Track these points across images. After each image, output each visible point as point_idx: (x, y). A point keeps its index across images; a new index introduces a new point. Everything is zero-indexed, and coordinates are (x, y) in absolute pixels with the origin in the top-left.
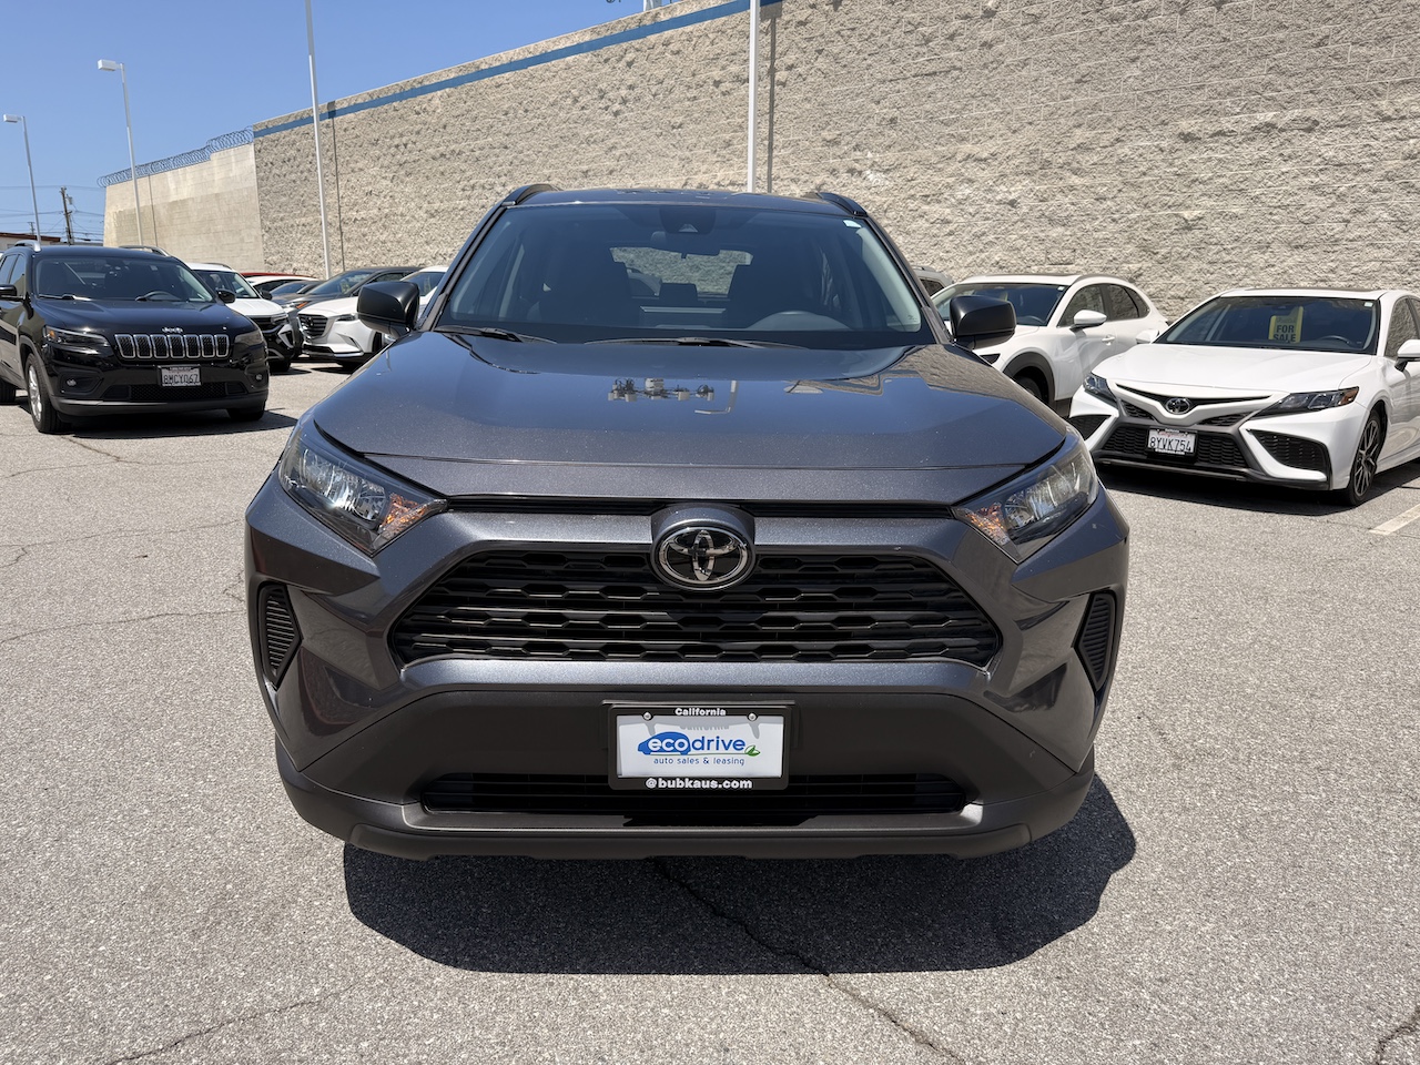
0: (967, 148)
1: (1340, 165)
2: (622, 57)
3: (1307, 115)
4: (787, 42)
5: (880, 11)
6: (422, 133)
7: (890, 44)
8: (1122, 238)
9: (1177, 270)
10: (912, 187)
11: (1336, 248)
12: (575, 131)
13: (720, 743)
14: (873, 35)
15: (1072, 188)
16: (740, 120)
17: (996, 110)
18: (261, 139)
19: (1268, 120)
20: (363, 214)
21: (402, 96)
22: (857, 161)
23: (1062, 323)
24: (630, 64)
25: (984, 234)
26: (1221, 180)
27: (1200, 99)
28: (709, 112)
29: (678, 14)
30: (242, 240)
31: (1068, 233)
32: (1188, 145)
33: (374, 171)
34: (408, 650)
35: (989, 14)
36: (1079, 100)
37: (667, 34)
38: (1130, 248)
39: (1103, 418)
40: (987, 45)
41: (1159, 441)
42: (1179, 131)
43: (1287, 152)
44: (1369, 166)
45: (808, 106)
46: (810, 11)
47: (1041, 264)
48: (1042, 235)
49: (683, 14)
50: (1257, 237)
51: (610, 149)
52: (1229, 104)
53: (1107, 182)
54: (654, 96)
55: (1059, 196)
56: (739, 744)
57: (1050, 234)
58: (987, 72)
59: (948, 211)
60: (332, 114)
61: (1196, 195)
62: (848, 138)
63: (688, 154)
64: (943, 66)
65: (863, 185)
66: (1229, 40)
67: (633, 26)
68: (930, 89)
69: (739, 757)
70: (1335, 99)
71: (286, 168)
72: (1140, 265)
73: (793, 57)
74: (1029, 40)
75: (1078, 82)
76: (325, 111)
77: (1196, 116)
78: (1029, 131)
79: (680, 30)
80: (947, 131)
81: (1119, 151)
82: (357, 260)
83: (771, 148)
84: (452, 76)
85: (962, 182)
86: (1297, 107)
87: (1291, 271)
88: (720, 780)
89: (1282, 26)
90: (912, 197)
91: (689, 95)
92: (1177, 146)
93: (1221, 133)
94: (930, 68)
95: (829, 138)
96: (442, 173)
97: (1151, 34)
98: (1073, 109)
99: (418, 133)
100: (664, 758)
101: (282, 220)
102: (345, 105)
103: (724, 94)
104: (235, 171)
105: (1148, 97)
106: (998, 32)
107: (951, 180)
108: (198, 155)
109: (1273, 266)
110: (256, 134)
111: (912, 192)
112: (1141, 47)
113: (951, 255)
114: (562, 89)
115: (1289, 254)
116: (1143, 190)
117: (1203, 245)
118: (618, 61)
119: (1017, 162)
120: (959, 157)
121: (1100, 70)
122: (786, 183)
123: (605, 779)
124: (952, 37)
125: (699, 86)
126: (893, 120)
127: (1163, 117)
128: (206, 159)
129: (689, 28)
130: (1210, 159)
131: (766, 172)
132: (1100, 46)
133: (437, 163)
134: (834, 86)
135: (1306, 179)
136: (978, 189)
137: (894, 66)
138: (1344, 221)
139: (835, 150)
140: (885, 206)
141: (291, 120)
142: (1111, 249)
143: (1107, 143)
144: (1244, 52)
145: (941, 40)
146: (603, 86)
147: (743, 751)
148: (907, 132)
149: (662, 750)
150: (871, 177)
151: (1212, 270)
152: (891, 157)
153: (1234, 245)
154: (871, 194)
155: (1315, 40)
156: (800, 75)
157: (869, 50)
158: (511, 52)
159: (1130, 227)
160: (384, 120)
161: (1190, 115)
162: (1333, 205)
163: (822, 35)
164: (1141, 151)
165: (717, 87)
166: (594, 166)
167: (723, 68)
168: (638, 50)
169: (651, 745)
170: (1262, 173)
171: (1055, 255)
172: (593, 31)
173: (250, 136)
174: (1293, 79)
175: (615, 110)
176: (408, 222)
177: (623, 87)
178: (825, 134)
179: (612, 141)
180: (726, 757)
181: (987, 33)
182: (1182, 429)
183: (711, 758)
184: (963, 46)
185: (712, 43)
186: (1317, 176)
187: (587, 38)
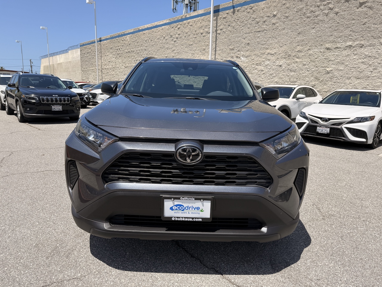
0: (268, 51)
1: (370, 56)
2: (177, 26)
3: (361, 43)
4: (220, 23)
5: (245, 15)
6: (124, 46)
8: (310, 76)
9: (325, 84)
10: (253, 61)
11: (369, 79)
12: (164, 46)
13: (193, 208)
14: (243, 21)
15: (297, 62)
16: (208, 43)
17: (276, 41)
18: (82, 47)
19: (350, 44)
20: (108, 67)
21: (119, 36)
22: (238, 54)
23: (293, 98)
24: (179, 28)
25: (273, 74)
26: (337, 60)
27: (331, 39)
28: (199, 41)
29: (192, 15)
30: (76, 73)
31: (295, 74)
32: (328, 51)
33: (111, 56)
34: (107, 180)
35: (275, 16)
36: (299, 38)
37: (189, 21)
38: (312, 78)
39: (305, 123)
40: (274, 24)
41: (319, 130)
42: (326, 47)
43: (355, 53)
44: (378, 57)
45: (226, 40)
46: (227, 15)
47: (288, 82)
48: (288, 74)
50: (347, 76)
51: (173, 51)
52: (339, 40)
53: (306, 60)
54: (185, 37)
55: (293, 64)
56: (198, 208)
57: (291, 74)
58: (274, 31)
59: (263, 68)
60: (100, 41)
61: (330, 64)
62: (236, 48)
63: (194, 52)
64: (262, 29)
65: (240, 61)
66: (339, 23)
67: (180, 18)
68: (258, 35)
69: (198, 212)
70: (368, 39)
71: (88, 55)
72: (315, 83)
73: (222, 27)
74: (285, 23)
75: (298, 34)
76: (99, 40)
77: (330, 43)
78: (285, 47)
79: (192, 19)
80: (263, 46)
81: (309, 52)
82: (106, 79)
83: (216, 51)
84: (132, 31)
85: (267, 60)
86: (358, 41)
87: (356, 85)
88: (193, 218)
89: (354, 19)
91: (194, 37)
92: (325, 51)
93: (337, 48)
94: (258, 30)
95: (231, 48)
96: (129, 57)
97: (318, 21)
98: (297, 41)
99: (123, 46)
100: (176, 212)
101: (86, 68)
102: (104, 39)
103: (203, 36)
104: (75, 55)
105: (317, 38)
106: (277, 21)
107: (264, 60)
108: (66, 51)
109: (351, 83)
110: (81, 46)
111: (253, 63)
112: (316, 25)
113: (263, 79)
114: (161, 35)
115: (356, 80)
116: (316, 63)
117: (332, 78)
118: (176, 28)
119: (282, 55)
120: (266, 53)
121: (304, 31)
123: (160, 217)
124: (264, 22)
125: (197, 34)
126: (248, 44)
127: (321, 43)
128: (67, 52)
129: (194, 19)
130: (334, 55)
131: (214, 57)
132: (304, 24)
133: (127, 54)
134: (233, 35)
135: (360, 60)
136: (271, 62)
137: (249, 29)
138: (371, 72)
139: (233, 51)
140: (246, 66)
141: (90, 42)
142: (307, 78)
143: (306, 50)
144: (343, 26)
145: (262, 22)
146: (171, 34)
147: (199, 210)
148: (252, 47)
149: (176, 209)
150: (242, 59)
151: (335, 84)
152: (248, 53)
153: (341, 78)
154: (242, 63)
155: (363, 23)
156: (224, 32)
157: (242, 25)
158: (148, 25)
159: (312, 72)
160: (114, 42)
161: (329, 43)
162: (368, 67)
163: (230, 21)
164: (315, 52)
165: (202, 35)
166: (169, 55)
167: (203, 30)
168: (181, 25)
169: (173, 208)
170: (348, 58)
171: (292, 80)
172: (169, 20)
173: (79, 46)
174: (357, 33)
175: (174, 40)
176: (119, 69)
177: (177, 34)
178: (230, 47)
179: (174, 49)
180: (195, 212)
181: (274, 21)
182: (326, 126)
183: (190, 212)
184: (267, 24)
185: (201, 23)
186: (363, 59)
187: (168, 22)
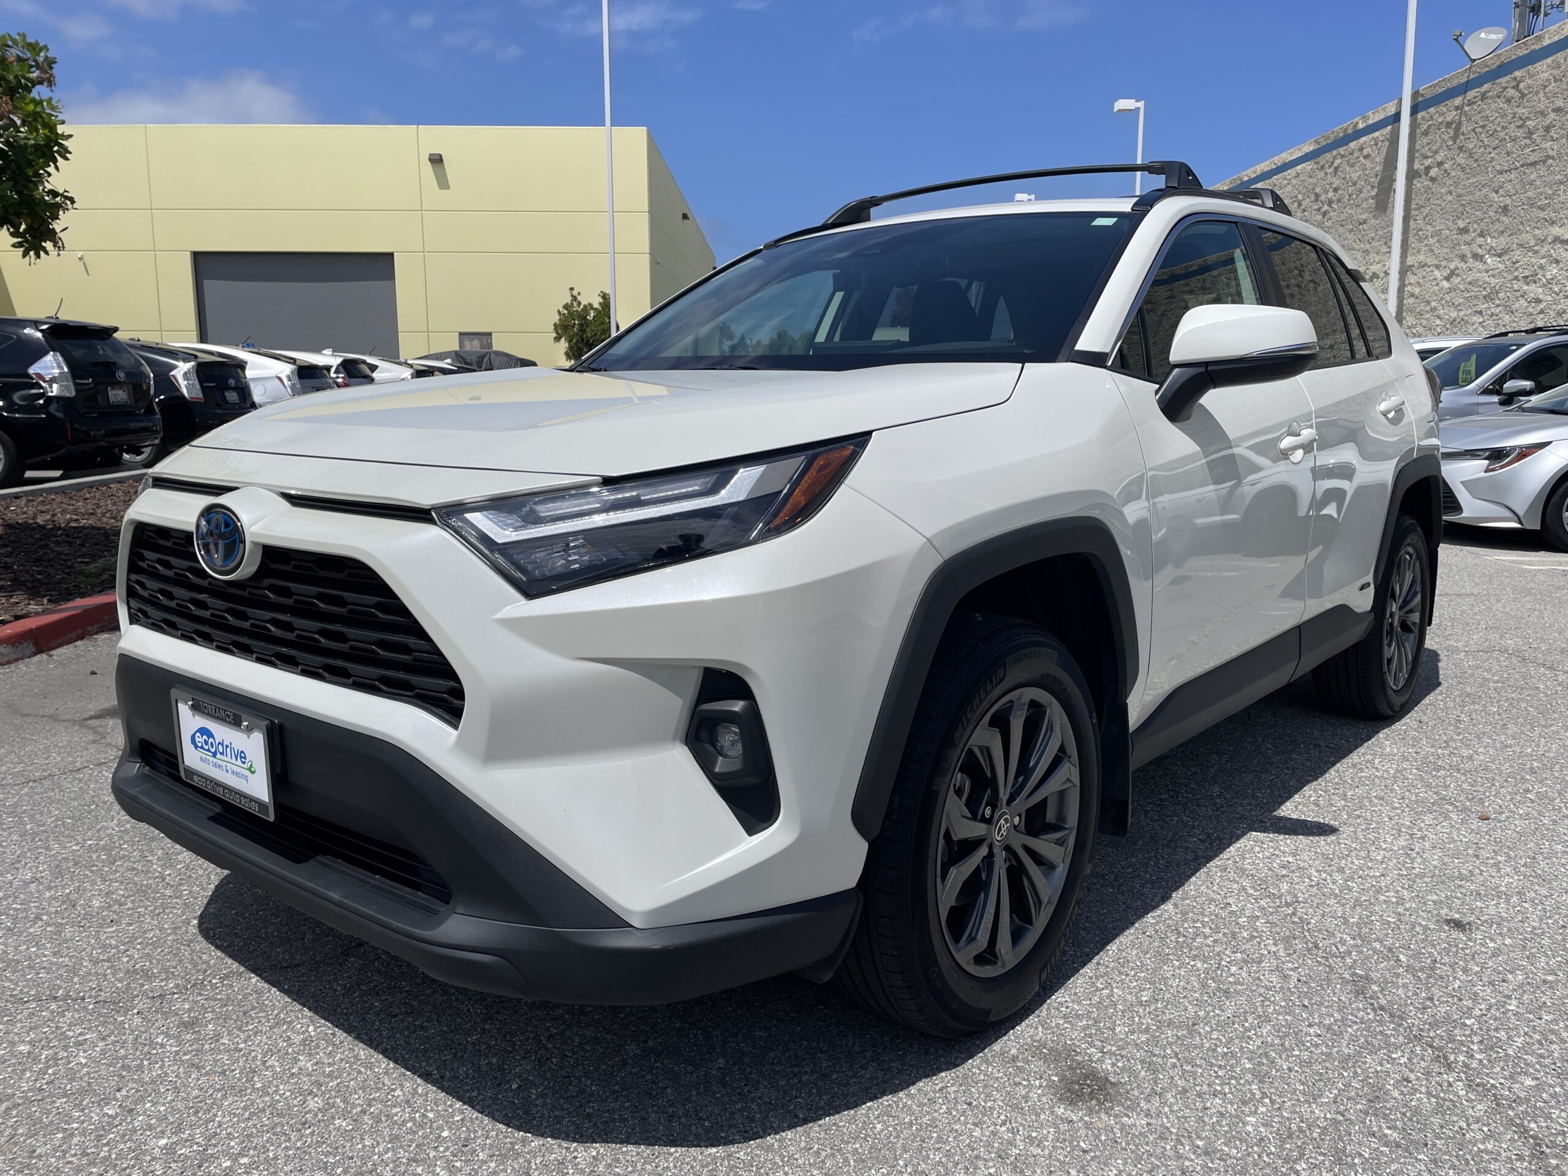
0: (1556, 231)
2: (1332, 163)
4: (1438, 141)
5: (1501, 108)
7: (1507, 137)
10: (1517, 269)
14: (1496, 131)
22: (1479, 247)
24: (1336, 169)
29: (1370, 122)
37: (1362, 140)
45: (1450, 198)
46: (1456, 112)
49: (1375, 121)
54: (1350, 196)
59: (1540, 290)
62: (1476, 226)
63: (1367, 247)
64: (1541, 156)
65: (1484, 268)
67: (1341, 135)
68: (1533, 177)
73: (1442, 154)
79: (1371, 136)
80: (1542, 215)
85: (1551, 262)
90: (1516, 278)
91: (1371, 195)
94: (1532, 158)
95: (1461, 226)
107: (1543, 261)
111: (1516, 274)
114: (1292, 195)
118: (1330, 167)
120: (1550, 239)
122: (1431, 269)
124: (1548, 129)
126: (1505, 209)
129: (1377, 134)
134: (1468, 179)
136: (1561, 268)
137: (1509, 158)
139: (1467, 238)
140: (1497, 287)
145: (1541, 132)
146: (1318, 190)
148: (1515, 218)
150: (1489, 261)
152: (1503, 242)
154: (1488, 277)
156: (1446, 170)
157: (1493, 145)
158: (1263, 164)
163: (1464, 133)
168: (1342, 156)
172: (1317, 142)
175: (1323, 210)
177: (1330, 190)
178: (1461, 224)
184: (1555, 136)
187: (1311, 148)
